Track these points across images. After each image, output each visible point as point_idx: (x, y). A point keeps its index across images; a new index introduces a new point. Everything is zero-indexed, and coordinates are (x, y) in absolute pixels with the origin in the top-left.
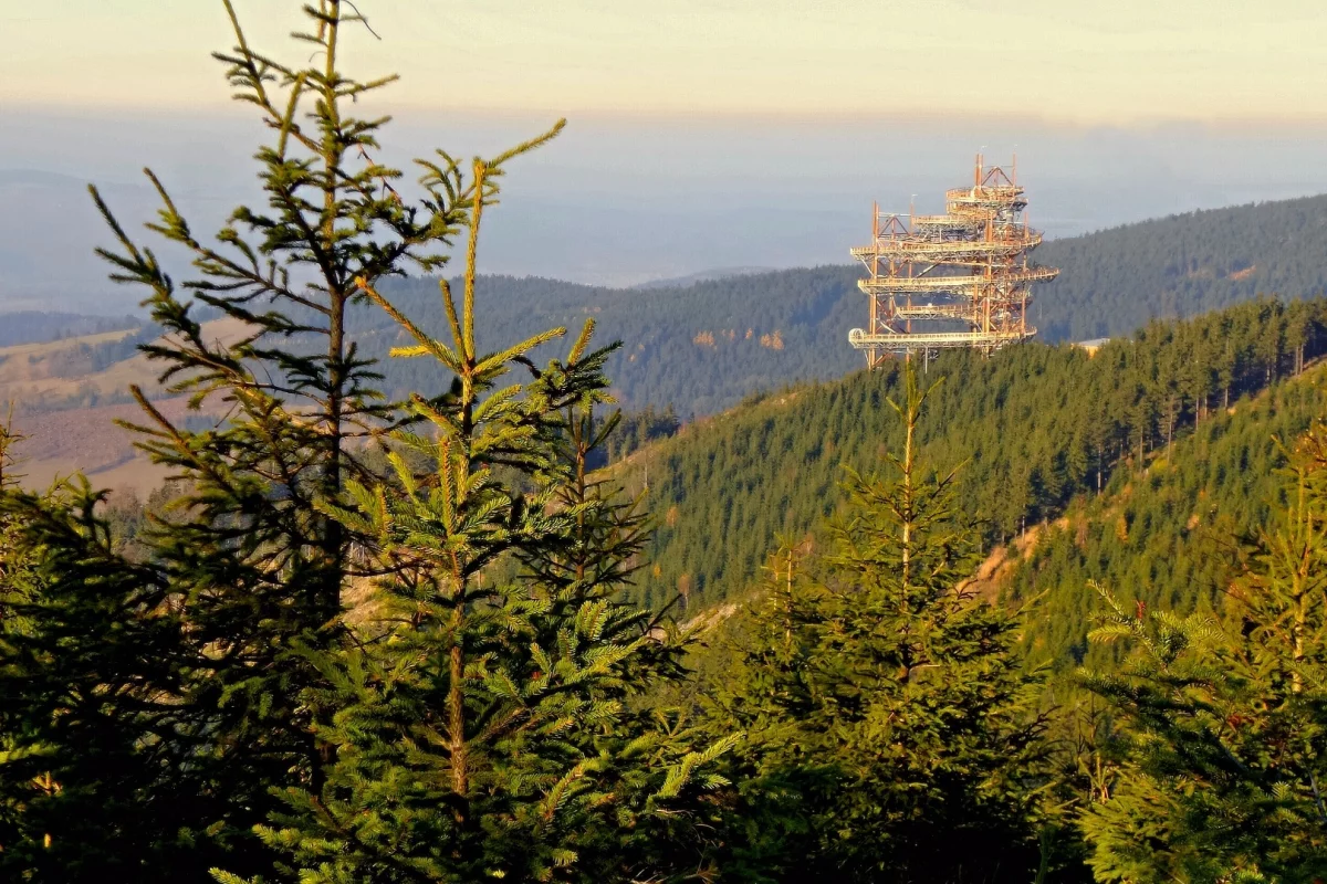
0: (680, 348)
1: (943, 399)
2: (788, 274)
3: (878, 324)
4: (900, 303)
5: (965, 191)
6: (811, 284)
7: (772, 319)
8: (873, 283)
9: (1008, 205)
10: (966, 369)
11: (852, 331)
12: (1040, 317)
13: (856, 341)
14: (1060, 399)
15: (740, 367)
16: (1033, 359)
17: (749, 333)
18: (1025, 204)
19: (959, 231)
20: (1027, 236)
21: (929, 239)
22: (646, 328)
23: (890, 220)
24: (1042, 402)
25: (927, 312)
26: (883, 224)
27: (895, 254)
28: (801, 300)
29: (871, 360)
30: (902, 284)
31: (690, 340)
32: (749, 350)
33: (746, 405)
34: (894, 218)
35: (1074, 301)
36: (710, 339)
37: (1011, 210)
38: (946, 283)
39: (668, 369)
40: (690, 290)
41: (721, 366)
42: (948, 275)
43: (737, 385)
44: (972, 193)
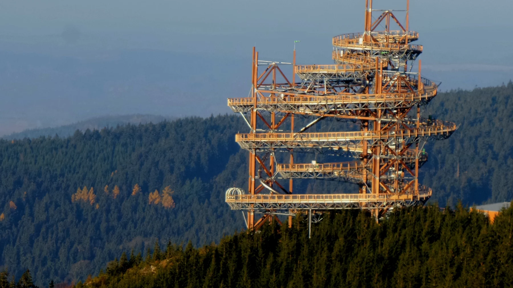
0: (57, 206)
1: (328, 267)
2: (180, 124)
3: (257, 182)
4: (281, 160)
5: (352, 38)
6: (206, 135)
7: (162, 174)
8: (252, 138)
9: (400, 53)
10: (352, 234)
11: (229, 191)
12: (457, 174)
13: (233, 201)
14: (454, 269)
15: (125, 226)
16: (428, 223)
17: (136, 189)
18: (418, 52)
19: (347, 82)
20: (421, 87)
21: (312, 91)
22: (18, 183)
23: (269, 70)
24: (434, 272)
25: (311, 170)
26: (262, 72)
27: (276, 107)
28: (194, 152)
29: (249, 222)
30: (283, 139)
31: (68, 197)
32: (135, 209)
33: (111, 272)
34: (274, 67)
35: (495, 157)
36: (92, 197)
37: (405, 58)
38: (332, 139)
39: (43, 230)
40: (69, 141)
41: (103, 226)
42: (333, 130)
43: (121, 247)
44: (361, 40)
